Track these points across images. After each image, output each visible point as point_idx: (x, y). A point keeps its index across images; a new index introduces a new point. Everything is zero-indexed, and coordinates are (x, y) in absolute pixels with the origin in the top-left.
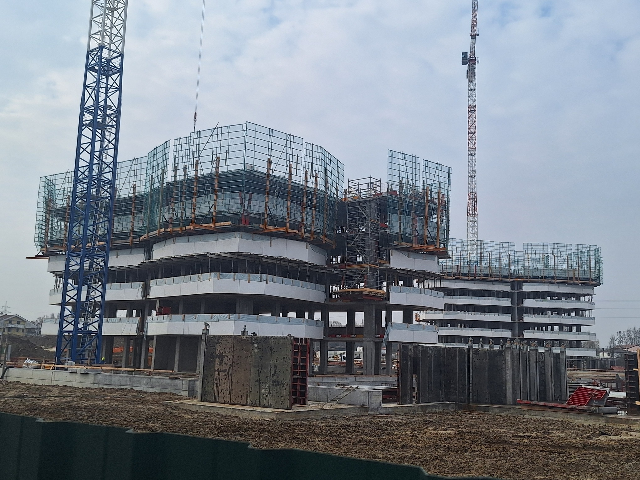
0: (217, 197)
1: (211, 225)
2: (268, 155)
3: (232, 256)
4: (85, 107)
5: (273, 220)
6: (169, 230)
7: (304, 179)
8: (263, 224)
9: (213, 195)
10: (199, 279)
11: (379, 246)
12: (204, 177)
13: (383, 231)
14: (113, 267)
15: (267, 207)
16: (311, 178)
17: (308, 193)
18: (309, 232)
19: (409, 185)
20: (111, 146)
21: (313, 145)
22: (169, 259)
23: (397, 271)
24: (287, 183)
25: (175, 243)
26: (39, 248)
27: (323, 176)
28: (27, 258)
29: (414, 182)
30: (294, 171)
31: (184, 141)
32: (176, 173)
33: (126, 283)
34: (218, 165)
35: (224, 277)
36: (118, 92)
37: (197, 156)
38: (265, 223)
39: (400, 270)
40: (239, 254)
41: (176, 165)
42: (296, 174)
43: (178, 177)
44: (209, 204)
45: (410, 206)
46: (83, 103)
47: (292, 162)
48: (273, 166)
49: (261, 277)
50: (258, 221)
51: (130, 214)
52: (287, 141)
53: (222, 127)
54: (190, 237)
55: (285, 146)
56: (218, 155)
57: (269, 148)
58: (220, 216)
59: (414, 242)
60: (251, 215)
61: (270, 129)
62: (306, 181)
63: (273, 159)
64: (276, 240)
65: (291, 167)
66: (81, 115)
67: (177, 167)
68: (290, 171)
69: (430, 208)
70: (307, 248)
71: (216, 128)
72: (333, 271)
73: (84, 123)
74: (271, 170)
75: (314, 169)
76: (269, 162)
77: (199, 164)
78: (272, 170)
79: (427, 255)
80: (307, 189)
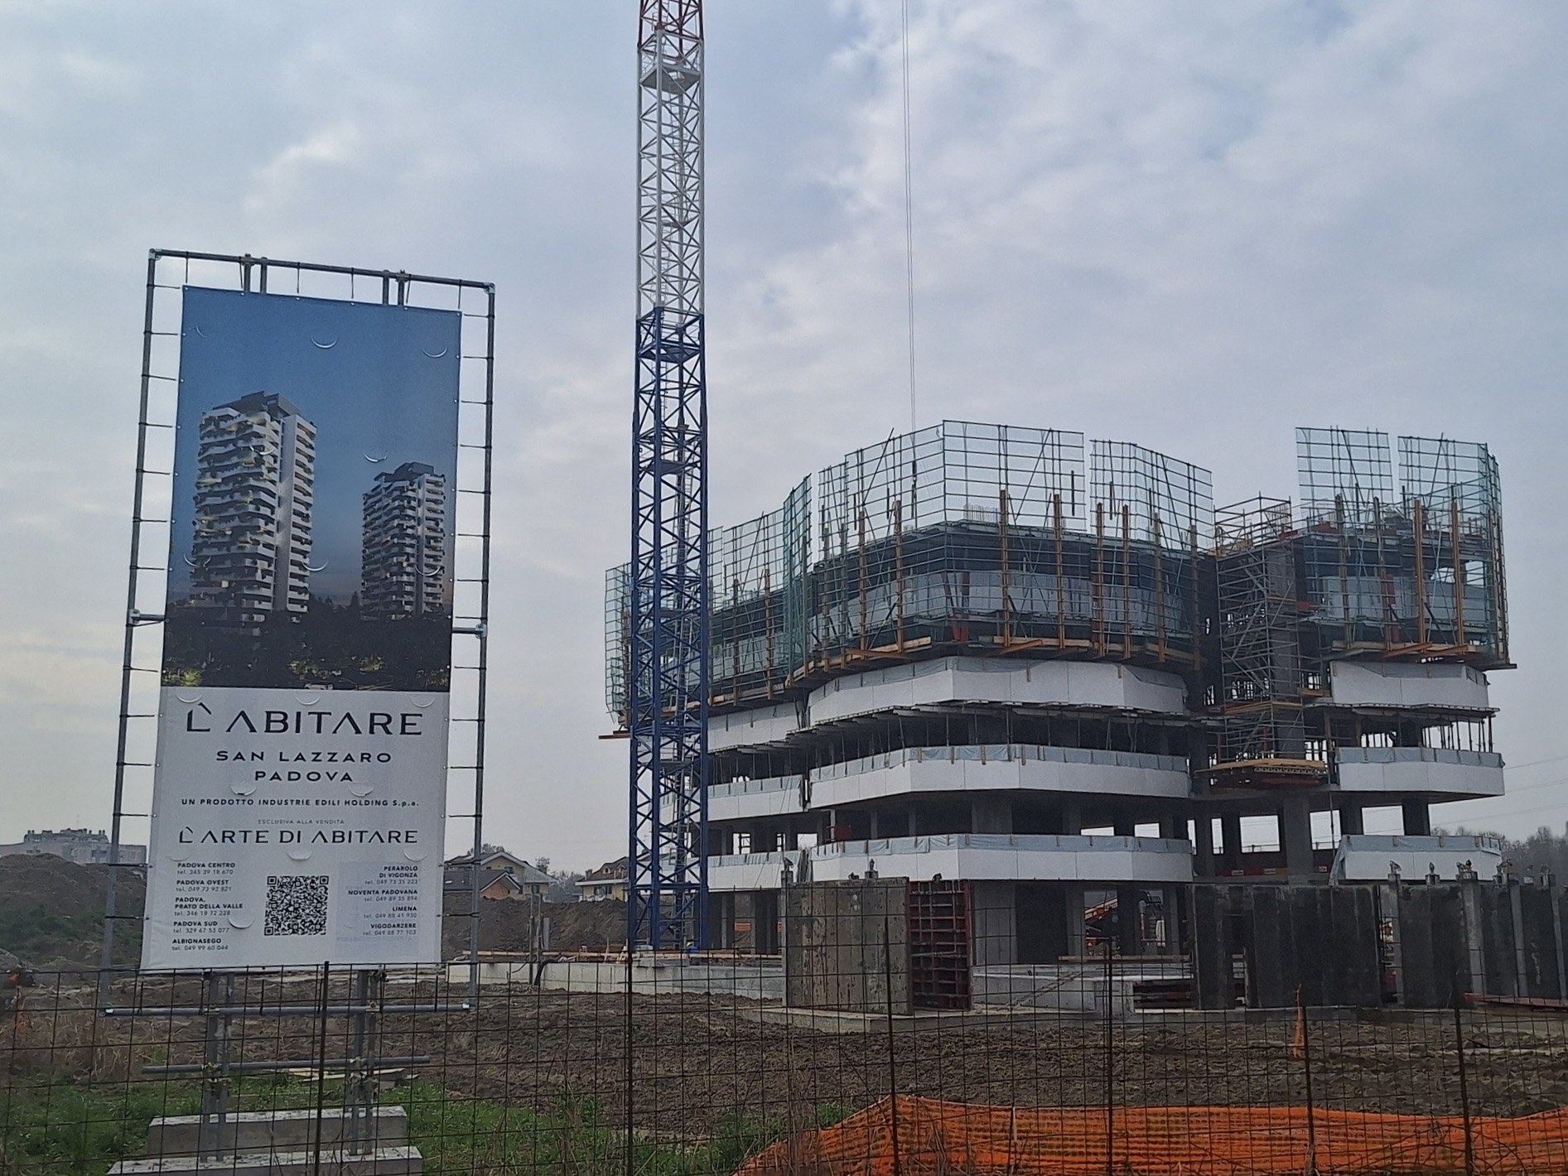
0: (903, 587)
1: (895, 647)
2: (1000, 484)
3: (945, 710)
4: (641, 432)
5: (1027, 624)
6: (823, 663)
7: (1095, 523)
8: (1002, 635)
9: (895, 584)
10: (886, 764)
11: (1299, 656)
12: (878, 545)
13: (1305, 619)
14: (745, 747)
15: (1007, 598)
16: (1111, 518)
17: (1108, 552)
18: (1117, 638)
19: (1364, 503)
20: (694, 506)
21: (1110, 442)
22: (829, 724)
23: (1353, 710)
24: (1052, 537)
25: (838, 690)
26: (616, 715)
27: (1143, 509)
28: (601, 737)
29: (1377, 494)
30: (1066, 510)
31: (836, 473)
32: (826, 543)
33: (771, 779)
34: (900, 518)
35: (931, 756)
36: (699, 393)
37: (861, 503)
38: (1007, 632)
39: (1360, 708)
40: (957, 704)
41: (826, 526)
42: (1073, 514)
43: (831, 551)
44: (890, 604)
45: (1371, 554)
46: (637, 425)
47: (1061, 489)
48: (1014, 507)
49: (1009, 749)
50: (991, 629)
51: (764, 633)
52: (1044, 444)
53: (900, 437)
54: (865, 674)
55: (1039, 458)
56: (898, 498)
57: (1000, 469)
58: (911, 628)
59: (1388, 637)
60: (972, 618)
61: (999, 426)
62: (1100, 526)
63: (1012, 492)
64: (1040, 666)
65: (1057, 501)
66: (636, 451)
67: (827, 529)
68: (1057, 510)
69: (1428, 549)
70: (1120, 677)
71: (889, 440)
72: (1203, 722)
73: (642, 465)
74: (1010, 516)
75: (1118, 495)
76: (1004, 497)
77: (866, 520)
78: (1013, 514)
79: (1436, 666)
80: (1105, 542)
